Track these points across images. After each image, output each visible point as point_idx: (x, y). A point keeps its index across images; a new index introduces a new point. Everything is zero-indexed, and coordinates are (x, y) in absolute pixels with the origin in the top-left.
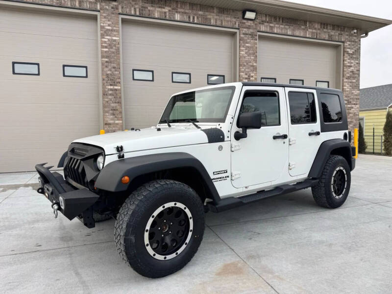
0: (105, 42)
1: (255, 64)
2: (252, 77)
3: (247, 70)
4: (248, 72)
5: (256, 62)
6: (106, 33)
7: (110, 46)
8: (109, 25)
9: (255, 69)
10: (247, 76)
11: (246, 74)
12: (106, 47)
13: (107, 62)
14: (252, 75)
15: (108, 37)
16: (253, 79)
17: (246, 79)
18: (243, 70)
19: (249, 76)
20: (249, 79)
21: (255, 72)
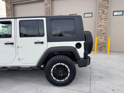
0: (46, 8)
1: (107, 5)
2: (105, 12)
3: (102, 9)
4: (103, 9)
5: (108, 4)
6: (46, 4)
7: (47, 9)
8: (47, 2)
9: (107, 7)
10: (102, 12)
11: (102, 11)
12: (46, 9)
13: (46, 14)
14: (105, 11)
15: (47, 6)
16: (106, 12)
17: (102, 13)
18: (100, 9)
19: (103, 12)
20: (104, 13)
21: (107, 9)
